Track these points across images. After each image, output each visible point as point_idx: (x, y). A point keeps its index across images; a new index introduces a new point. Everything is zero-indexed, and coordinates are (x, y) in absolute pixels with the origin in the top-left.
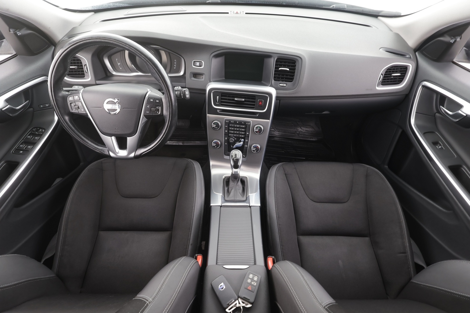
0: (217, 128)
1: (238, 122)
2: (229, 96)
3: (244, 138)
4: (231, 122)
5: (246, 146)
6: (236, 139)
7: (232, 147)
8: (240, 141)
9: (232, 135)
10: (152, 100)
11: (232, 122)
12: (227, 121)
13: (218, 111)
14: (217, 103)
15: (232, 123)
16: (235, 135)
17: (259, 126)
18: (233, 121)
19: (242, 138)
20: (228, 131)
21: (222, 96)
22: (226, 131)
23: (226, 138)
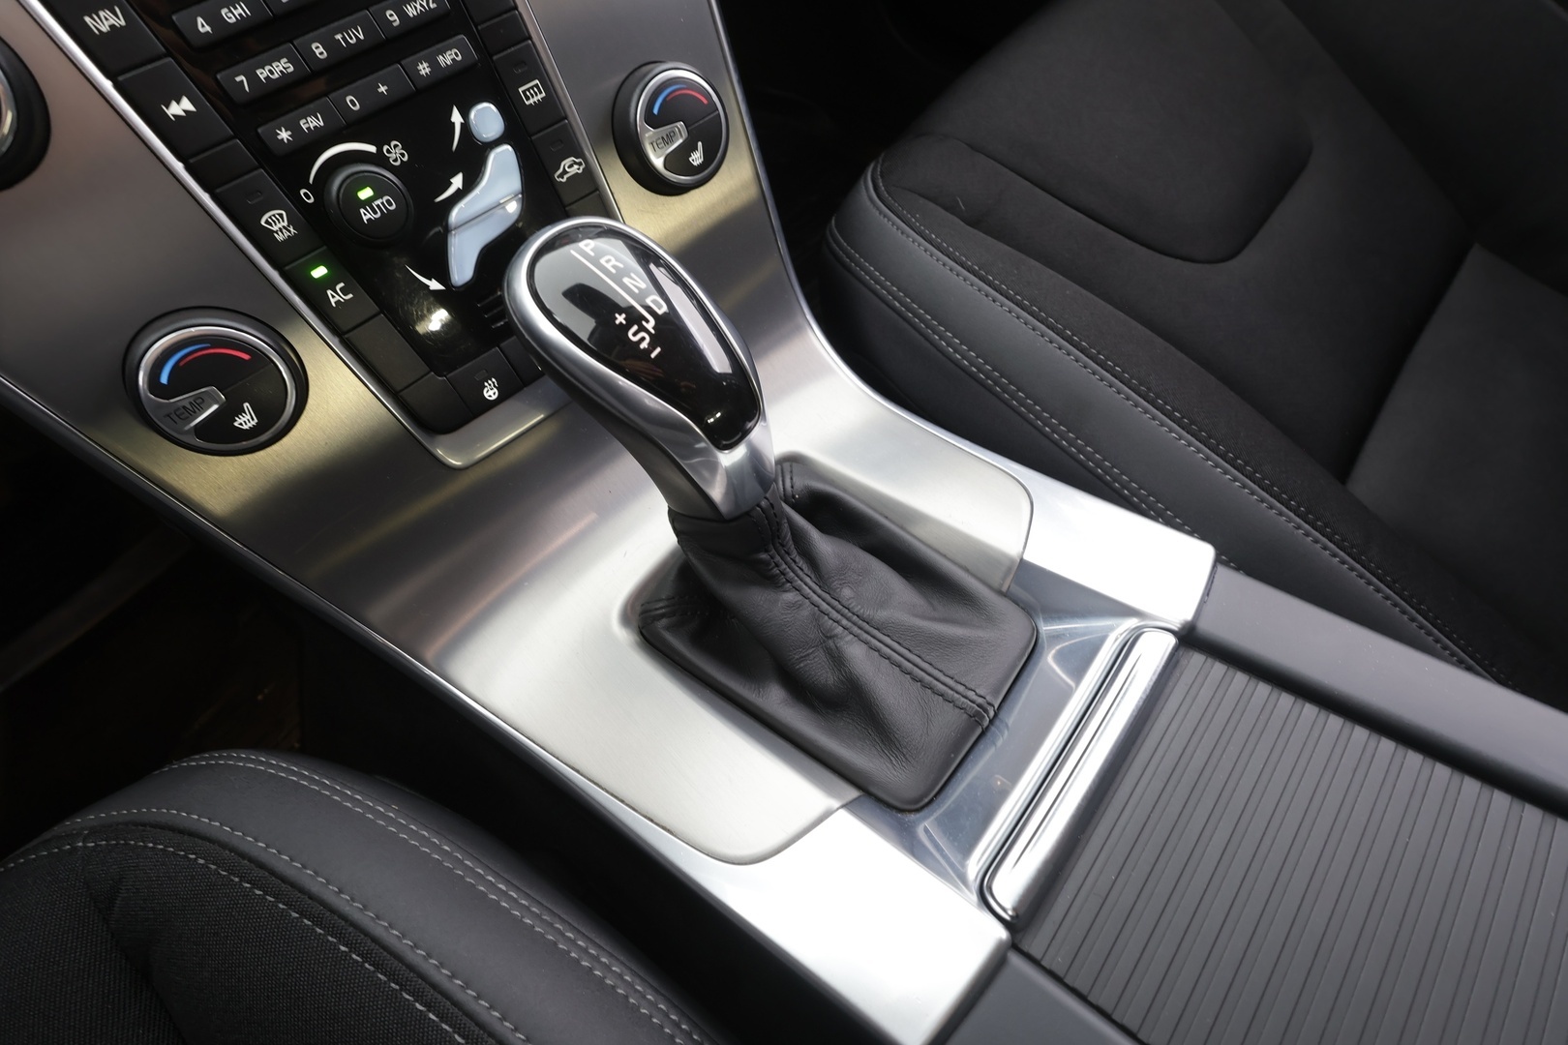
5: (571, 167)
6: (396, 153)
9: (314, 122)
16: (353, 103)
19: (464, 87)
20: (213, 95)
22: (183, 114)
23: (267, 222)
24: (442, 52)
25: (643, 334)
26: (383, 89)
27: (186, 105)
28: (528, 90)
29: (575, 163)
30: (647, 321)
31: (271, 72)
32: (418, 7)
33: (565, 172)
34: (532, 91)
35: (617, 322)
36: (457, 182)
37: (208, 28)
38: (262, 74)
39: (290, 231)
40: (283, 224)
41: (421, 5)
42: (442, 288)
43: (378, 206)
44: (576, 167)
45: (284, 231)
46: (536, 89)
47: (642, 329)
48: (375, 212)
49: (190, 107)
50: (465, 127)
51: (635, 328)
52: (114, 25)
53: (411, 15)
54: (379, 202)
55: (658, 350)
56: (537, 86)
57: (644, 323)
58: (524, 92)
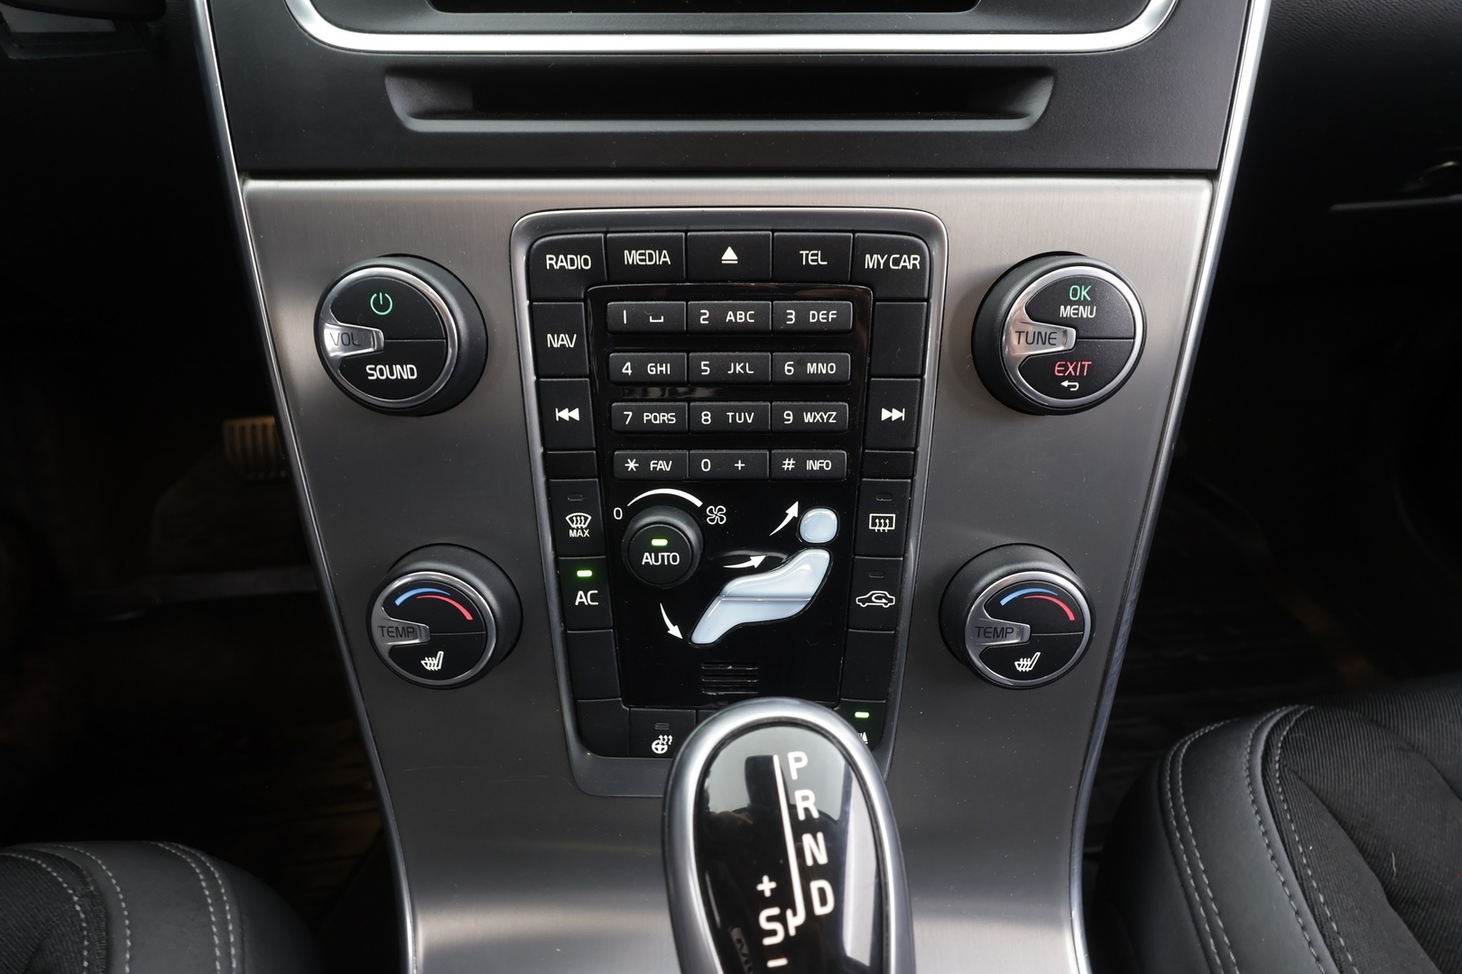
0: (405, 372)
1: (730, 256)
3: (840, 493)
4: (632, 257)
5: (879, 599)
6: (717, 515)
7: (674, 631)
8: (792, 543)
9: (663, 466)
12: (559, 248)
13: (401, 101)
15: (645, 284)
16: (706, 465)
17: (1082, 281)
18: (657, 245)
19: (813, 492)
20: (600, 415)
22: (568, 419)
23: (571, 519)
24: (815, 458)
25: (777, 926)
26: (740, 465)
27: (575, 414)
28: (880, 518)
29: (886, 598)
30: (795, 914)
31: (655, 418)
32: (818, 417)
33: (869, 600)
34: (882, 521)
35: (760, 887)
36: (756, 561)
37: (630, 372)
38: (647, 417)
39: (584, 533)
40: (582, 525)
41: (821, 417)
42: (680, 637)
43: (663, 557)
44: (884, 601)
45: (580, 531)
46: (887, 521)
47: (781, 919)
48: (657, 560)
49: (577, 418)
50: (796, 522)
51: (775, 911)
52: (565, 345)
53: (806, 421)
54: (666, 554)
55: (782, 962)
56: (891, 519)
57: (789, 913)
58: (874, 518)
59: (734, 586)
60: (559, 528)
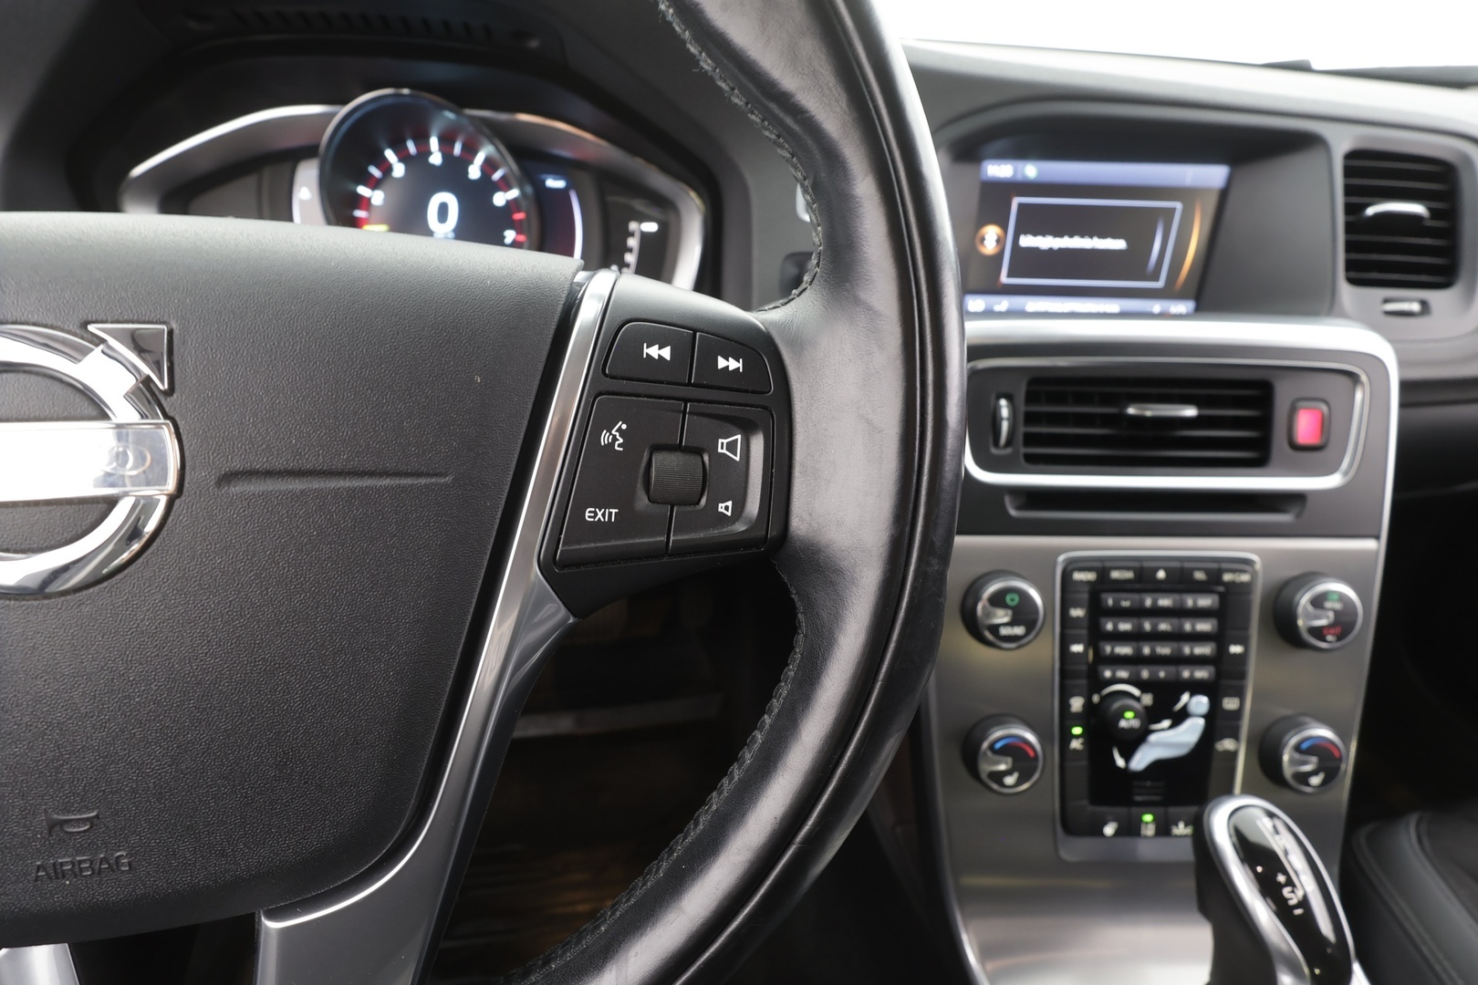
0: (1019, 630)
1: (1161, 574)
2: (1081, 399)
3: (1211, 689)
4: (1115, 575)
5: (1227, 745)
6: (1148, 700)
7: (1120, 762)
8: (1180, 717)
10: (666, 353)
11: (1117, 581)
12: (1079, 570)
13: (1009, 504)
14: (994, 451)
15: (1120, 587)
16: (1145, 674)
18: (1128, 569)
19: (1196, 688)
21: (1031, 397)
22: (1077, 651)
23: (1071, 702)
24: (1199, 671)
25: (1293, 895)
26: (1162, 674)
27: (1081, 648)
29: (1232, 742)
30: (1298, 890)
31: (1122, 651)
32: (1201, 651)
33: (1222, 745)
34: (1231, 703)
36: (1165, 723)
37: (1110, 628)
38: (1117, 650)
39: (1078, 709)
40: (1078, 705)
41: (1203, 651)
42: (1123, 765)
44: (1231, 745)
45: (1076, 707)
46: (1234, 704)
47: (1293, 892)
48: (1127, 725)
49: (1082, 650)
50: (1187, 703)
51: (1289, 889)
53: (1196, 653)
54: (1132, 721)
55: (1301, 911)
57: (1295, 889)
58: (1227, 702)
59: (1153, 738)
60: (1065, 705)
